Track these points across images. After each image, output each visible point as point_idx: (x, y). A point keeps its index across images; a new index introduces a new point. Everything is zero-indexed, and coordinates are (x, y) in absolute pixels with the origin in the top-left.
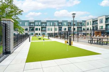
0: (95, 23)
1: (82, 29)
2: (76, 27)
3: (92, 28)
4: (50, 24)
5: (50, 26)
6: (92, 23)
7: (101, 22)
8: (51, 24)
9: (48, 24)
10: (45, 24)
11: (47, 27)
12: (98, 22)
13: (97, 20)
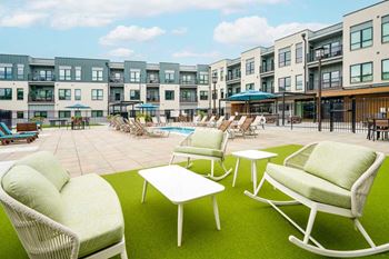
0: (234, 72)
1: (198, 95)
2: (178, 86)
3: (225, 92)
4: (73, 72)
5: (73, 79)
6: (225, 73)
7: (250, 71)
8: (78, 73)
9: (62, 73)
10: (49, 73)
11: (58, 86)
12: (243, 69)
13: (239, 65)
